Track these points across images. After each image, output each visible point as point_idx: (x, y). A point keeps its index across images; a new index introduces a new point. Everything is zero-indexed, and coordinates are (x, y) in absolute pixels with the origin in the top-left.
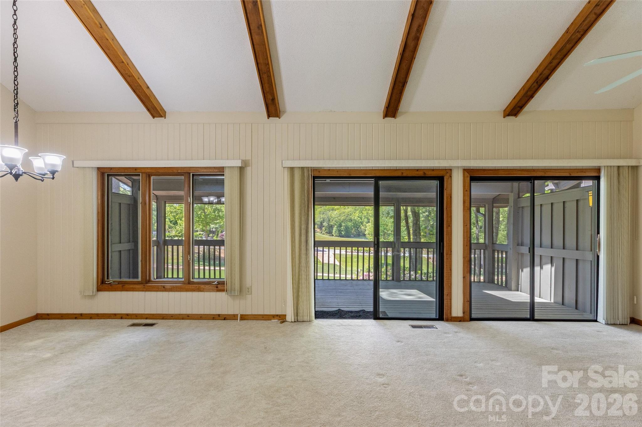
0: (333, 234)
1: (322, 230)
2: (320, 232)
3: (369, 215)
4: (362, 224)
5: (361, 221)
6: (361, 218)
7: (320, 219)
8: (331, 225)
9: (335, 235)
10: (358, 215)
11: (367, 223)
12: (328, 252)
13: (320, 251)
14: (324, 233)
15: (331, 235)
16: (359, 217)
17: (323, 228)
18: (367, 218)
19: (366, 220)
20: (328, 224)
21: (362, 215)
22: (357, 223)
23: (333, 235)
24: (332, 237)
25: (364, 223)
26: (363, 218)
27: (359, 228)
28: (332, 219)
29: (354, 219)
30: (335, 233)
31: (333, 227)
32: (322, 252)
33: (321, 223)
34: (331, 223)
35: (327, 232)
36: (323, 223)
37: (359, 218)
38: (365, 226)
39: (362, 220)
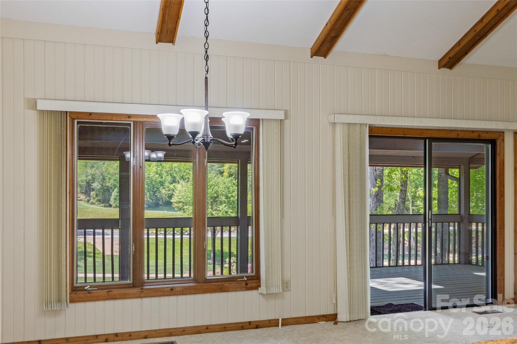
0: (110, 203)
1: (90, 196)
2: (86, 200)
3: (174, 169)
4: (162, 185)
5: (160, 179)
6: (161, 175)
7: (87, 176)
8: (108, 186)
9: (114, 205)
10: (155, 170)
11: (171, 183)
12: (110, 236)
13: (99, 234)
14: (94, 201)
15: (107, 205)
16: (157, 174)
17: (92, 193)
18: (171, 175)
19: (169, 178)
20: (102, 186)
21: (162, 170)
22: (154, 183)
23: (110, 206)
24: (108, 208)
25: (167, 184)
26: (165, 174)
27: (158, 192)
28: (109, 176)
29: (149, 177)
30: (115, 202)
31: (111, 191)
32: (101, 236)
33: (89, 184)
34: (108, 184)
35: (99, 200)
36: (92, 183)
37: (157, 176)
38: (167, 189)
39: (162, 178)
